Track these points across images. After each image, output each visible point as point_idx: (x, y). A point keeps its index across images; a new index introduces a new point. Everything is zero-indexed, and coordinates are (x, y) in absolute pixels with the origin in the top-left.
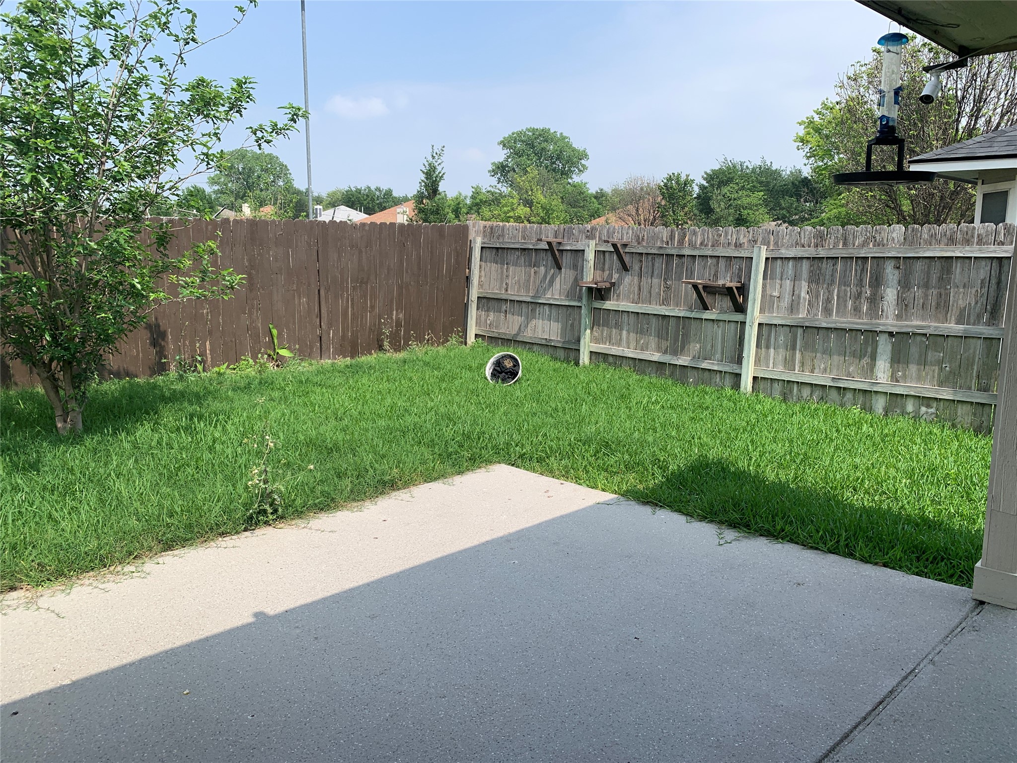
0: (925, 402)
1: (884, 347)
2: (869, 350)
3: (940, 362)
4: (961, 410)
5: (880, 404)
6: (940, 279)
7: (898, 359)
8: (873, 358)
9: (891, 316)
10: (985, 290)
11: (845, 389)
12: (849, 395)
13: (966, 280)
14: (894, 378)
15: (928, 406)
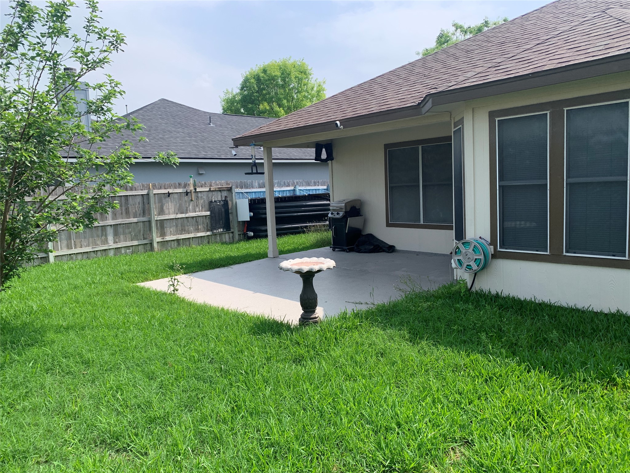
0: (128, 248)
1: (110, 231)
2: (104, 233)
3: (130, 233)
4: (140, 247)
5: (112, 253)
6: (125, 203)
7: (116, 234)
8: (106, 236)
9: (110, 219)
10: (140, 205)
11: (96, 251)
12: (99, 253)
13: (134, 203)
14: (115, 242)
15: (129, 249)
